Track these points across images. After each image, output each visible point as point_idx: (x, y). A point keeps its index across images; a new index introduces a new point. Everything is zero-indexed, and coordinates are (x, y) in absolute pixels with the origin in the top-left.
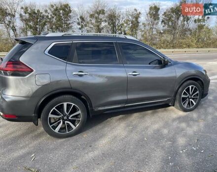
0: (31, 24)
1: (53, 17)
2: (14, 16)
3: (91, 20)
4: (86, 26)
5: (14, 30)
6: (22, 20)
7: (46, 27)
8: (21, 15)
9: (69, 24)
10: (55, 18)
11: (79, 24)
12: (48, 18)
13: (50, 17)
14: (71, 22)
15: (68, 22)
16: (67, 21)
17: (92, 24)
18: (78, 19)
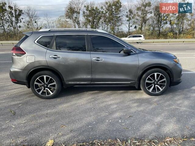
0: (90, 19)
1: (107, 12)
2: (79, 13)
3: (137, 13)
4: (133, 18)
5: (78, 23)
6: (84, 16)
7: (101, 20)
8: (84, 13)
9: (119, 17)
10: (108, 13)
11: (127, 16)
12: (103, 14)
13: (104, 12)
14: (121, 15)
15: (118, 16)
16: (117, 14)
17: (138, 16)
18: (127, 12)
